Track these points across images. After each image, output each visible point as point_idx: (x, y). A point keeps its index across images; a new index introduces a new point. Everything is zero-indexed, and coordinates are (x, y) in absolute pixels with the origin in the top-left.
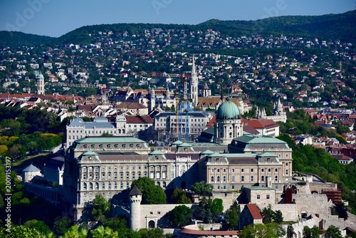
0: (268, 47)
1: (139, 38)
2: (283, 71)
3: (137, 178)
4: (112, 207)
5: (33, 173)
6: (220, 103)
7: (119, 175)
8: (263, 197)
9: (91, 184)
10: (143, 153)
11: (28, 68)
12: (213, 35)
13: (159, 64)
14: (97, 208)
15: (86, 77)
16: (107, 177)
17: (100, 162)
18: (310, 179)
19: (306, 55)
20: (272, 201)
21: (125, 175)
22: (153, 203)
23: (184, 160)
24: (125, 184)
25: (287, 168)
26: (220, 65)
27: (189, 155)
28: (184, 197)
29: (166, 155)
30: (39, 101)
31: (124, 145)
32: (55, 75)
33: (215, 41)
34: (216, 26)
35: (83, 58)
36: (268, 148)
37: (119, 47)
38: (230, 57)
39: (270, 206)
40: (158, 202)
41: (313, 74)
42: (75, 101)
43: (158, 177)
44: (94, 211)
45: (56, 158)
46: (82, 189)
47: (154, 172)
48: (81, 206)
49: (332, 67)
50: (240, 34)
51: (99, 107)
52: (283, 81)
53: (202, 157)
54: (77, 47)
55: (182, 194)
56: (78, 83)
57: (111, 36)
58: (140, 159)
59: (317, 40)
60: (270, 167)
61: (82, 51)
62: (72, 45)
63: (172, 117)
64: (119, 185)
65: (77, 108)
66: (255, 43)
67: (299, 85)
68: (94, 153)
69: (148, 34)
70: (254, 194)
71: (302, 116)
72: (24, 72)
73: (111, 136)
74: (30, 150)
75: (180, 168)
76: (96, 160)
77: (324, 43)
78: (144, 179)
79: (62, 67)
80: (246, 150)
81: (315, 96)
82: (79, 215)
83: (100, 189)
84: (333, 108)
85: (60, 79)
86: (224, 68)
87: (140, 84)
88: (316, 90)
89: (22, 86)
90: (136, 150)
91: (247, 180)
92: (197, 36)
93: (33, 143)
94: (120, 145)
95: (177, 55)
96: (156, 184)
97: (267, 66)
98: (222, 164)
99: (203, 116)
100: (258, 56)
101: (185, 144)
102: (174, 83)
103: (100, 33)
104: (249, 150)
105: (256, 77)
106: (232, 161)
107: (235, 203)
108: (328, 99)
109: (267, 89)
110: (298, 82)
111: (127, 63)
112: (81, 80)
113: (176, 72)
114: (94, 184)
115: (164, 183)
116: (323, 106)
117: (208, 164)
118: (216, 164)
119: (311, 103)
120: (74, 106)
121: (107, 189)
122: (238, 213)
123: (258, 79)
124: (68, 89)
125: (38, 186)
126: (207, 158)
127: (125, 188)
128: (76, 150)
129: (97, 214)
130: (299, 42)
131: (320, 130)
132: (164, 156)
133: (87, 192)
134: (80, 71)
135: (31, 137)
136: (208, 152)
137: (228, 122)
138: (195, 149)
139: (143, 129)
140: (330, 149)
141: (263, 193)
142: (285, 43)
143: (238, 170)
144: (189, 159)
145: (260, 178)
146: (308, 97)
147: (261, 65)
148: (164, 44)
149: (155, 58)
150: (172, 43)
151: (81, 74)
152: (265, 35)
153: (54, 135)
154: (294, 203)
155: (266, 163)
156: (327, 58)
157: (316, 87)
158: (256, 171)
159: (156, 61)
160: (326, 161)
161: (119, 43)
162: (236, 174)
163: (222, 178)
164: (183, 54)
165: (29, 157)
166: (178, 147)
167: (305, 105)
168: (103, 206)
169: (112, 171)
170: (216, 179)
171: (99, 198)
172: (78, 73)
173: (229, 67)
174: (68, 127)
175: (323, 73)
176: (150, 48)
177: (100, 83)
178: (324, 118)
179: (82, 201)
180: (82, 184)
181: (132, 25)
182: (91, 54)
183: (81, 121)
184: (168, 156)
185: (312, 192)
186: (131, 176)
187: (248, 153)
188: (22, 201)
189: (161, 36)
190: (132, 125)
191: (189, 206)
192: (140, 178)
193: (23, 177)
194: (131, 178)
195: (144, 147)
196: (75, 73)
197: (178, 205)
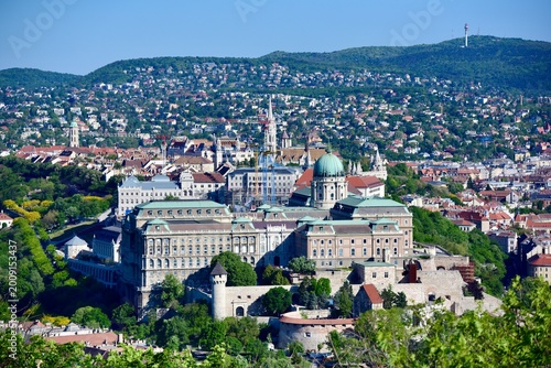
0: (348, 85)
1: (187, 75)
2: (370, 116)
3: (217, 253)
4: (186, 290)
5: (78, 247)
6: (304, 156)
7: (194, 250)
8: (380, 275)
9: (160, 261)
10: (223, 221)
11: (51, 114)
12: (279, 71)
13: (215, 108)
14: (167, 291)
15: (124, 125)
16: (179, 252)
17: (171, 233)
18: (433, 251)
19: (397, 95)
20: (392, 280)
21: (202, 249)
22: (241, 285)
23: (278, 229)
24: (202, 260)
25: (406, 237)
26: (291, 108)
27: (283, 223)
28: (279, 276)
29: (254, 223)
30: (73, 155)
31: (198, 212)
32: (85, 122)
33: (283, 79)
34: (284, 59)
35: (118, 101)
36: (382, 213)
37: (162, 86)
38: (303, 98)
39: (390, 286)
40: (247, 283)
41: (409, 119)
42: (120, 155)
43: (245, 251)
44: (164, 296)
45: (108, 228)
46: (148, 267)
47: (239, 245)
48: (147, 288)
49: (431, 110)
50: (313, 69)
51: (151, 162)
52: (372, 127)
53: (300, 225)
54: (110, 87)
55: (276, 273)
56: (114, 132)
57: (152, 73)
58: (221, 229)
59: (408, 77)
60: (387, 238)
61: (116, 92)
62: (103, 84)
63: (250, 174)
64: (195, 262)
65: (124, 164)
66: (332, 80)
67: (392, 133)
68: (162, 222)
69: (197, 71)
70: (368, 271)
71: (404, 171)
72: (47, 119)
73: (177, 200)
74: (70, 218)
75: (273, 239)
76: (165, 230)
77: (417, 80)
78: (227, 254)
79: (94, 113)
80: (354, 215)
81: (413, 146)
82: (145, 301)
83: (171, 267)
84: (436, 160)
85: (91, 128)
86: (297, 111)
87: (193, 133)
88: (413, 138)
89: (45, 137)
90: (215, 217)
91: (359, 253)
92: (259, 71)
93: (74, 209)
94: (194, 211)
95: (238, 97)
96: (243, 260)
97: (350, 109)
98: (327, 233)
99: (289, 173)
100: (337, 97)
101: (275, 209)
102: (235, 131)
103: (138, 69)
104: (358, 215)
105: (338, 122)
106: (340, 230)
107: (346, 283)
108: (429, 150)
109: (353, 137)
110: (390, 129)
111: (175, 106)
112: (117, 128)
113: (238, 117)
114: (163, 260)
115: (253, 258)
116: (423, 159)
117: (309, 233)
118: (319, 234)
119: (408, 155)
120: (120, 162)
121: (179, 267)
122: (351, 296)
123: (341, 125)
124: (102, 139)
125: (86, 263)
126: (307, 227)
127: (202, 266)
128: (138, 217)
129: (168, 299)
130: (386, 79)
131: (429, 188)
132: (251, 225)
133: (154, 271)
134: (117, 117)
135: (69, 202)
136: (307, 218)
137: (329, 180)
138: (288, 215)
139: (213, 189)
140: (446, 212)
141: (380, 271)
142: (369, 80)
143: (347, 242)
144: (284, 228)
145: (375, 251)
146: (405, 147)
147: (343, 107)
148: (218, 83)
149: (210, 100)
150: (229, 81)
151: (118, 120)
152: (345, 70)
153: (99, 198)
154: (419, 282)
155: (383, 233)
156: (423, 99)
157: (414, 135)
158: (369, 242)
159: (212, 104)
160: (445, 228)
161: (162, 82)
162: (344, 247)
163: (327, 252)
164: (244, 95)
165: (69, 227)
166: (265, 212)
167: (402, 156)
168: (175, 288)
169: (186, 244)
170: (319, 253)
171: (169, 279)
172: (114, 120)
173: (304, 111)
174: (119, 189)
175: (420, 117)
176: (201, 87)
177: (142, 132)
178: (430, 174)
179: (148, 283)
180: (148, 261)
181: (177, 58)
182: (128, 96)
183: (136, 181)
184: (257, 225)
185: (438, 268)
186: (210, 250)
187: (357, 219)
188: (68, 283)
189: (214, 72)
190: (199, 185)
191: (288, 287)
192: (221, 254)
193: (66, 252)
194: (210, 253)
195: (225, 213)
196: (110, 119)
197: (273, 287)
